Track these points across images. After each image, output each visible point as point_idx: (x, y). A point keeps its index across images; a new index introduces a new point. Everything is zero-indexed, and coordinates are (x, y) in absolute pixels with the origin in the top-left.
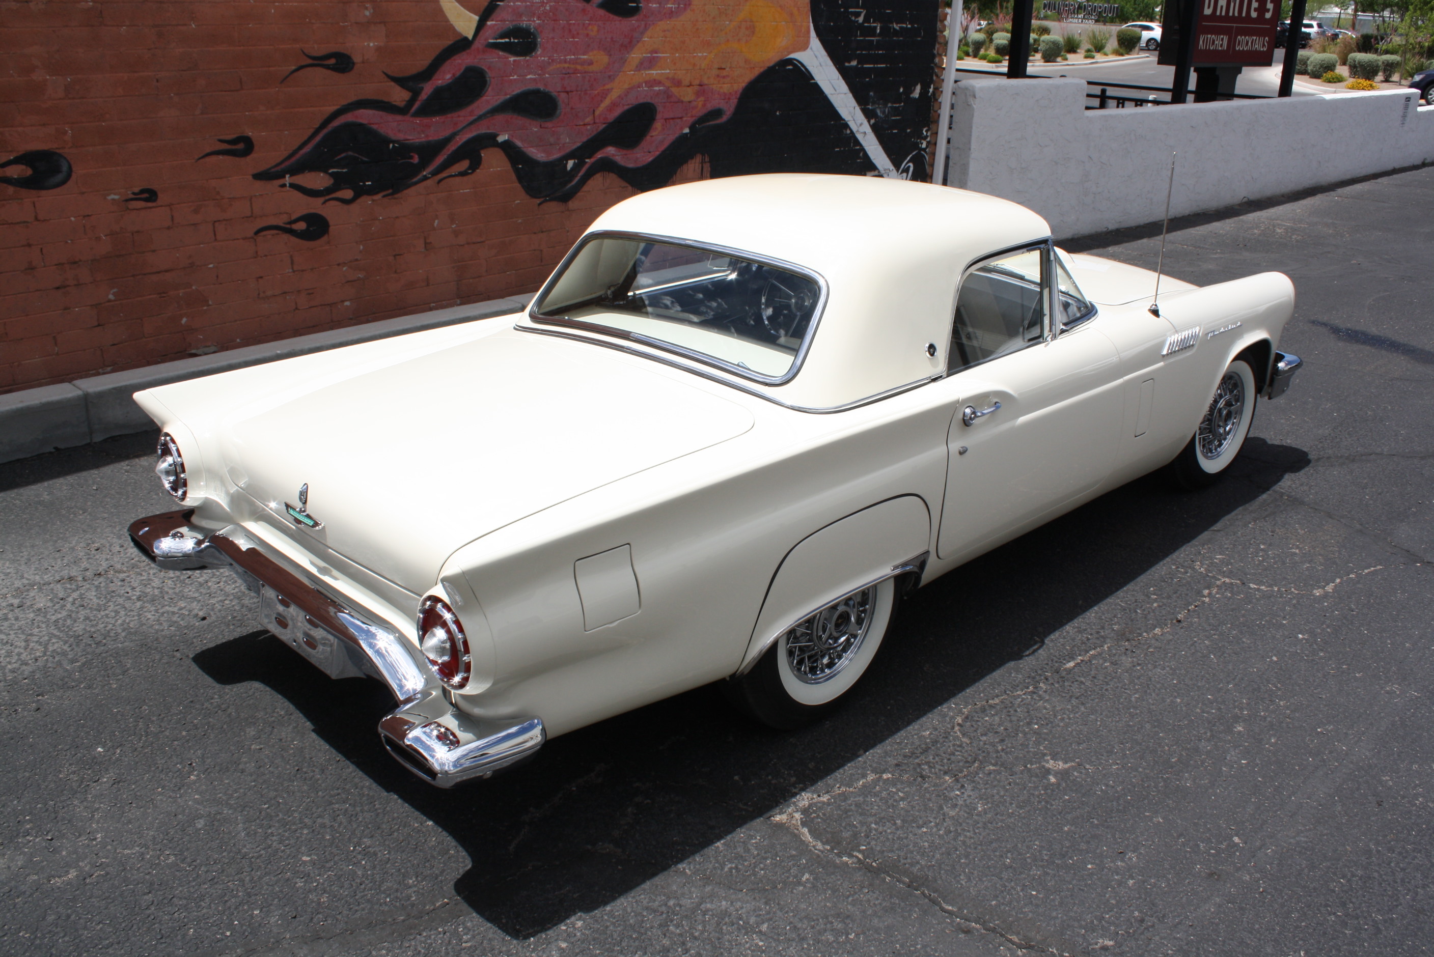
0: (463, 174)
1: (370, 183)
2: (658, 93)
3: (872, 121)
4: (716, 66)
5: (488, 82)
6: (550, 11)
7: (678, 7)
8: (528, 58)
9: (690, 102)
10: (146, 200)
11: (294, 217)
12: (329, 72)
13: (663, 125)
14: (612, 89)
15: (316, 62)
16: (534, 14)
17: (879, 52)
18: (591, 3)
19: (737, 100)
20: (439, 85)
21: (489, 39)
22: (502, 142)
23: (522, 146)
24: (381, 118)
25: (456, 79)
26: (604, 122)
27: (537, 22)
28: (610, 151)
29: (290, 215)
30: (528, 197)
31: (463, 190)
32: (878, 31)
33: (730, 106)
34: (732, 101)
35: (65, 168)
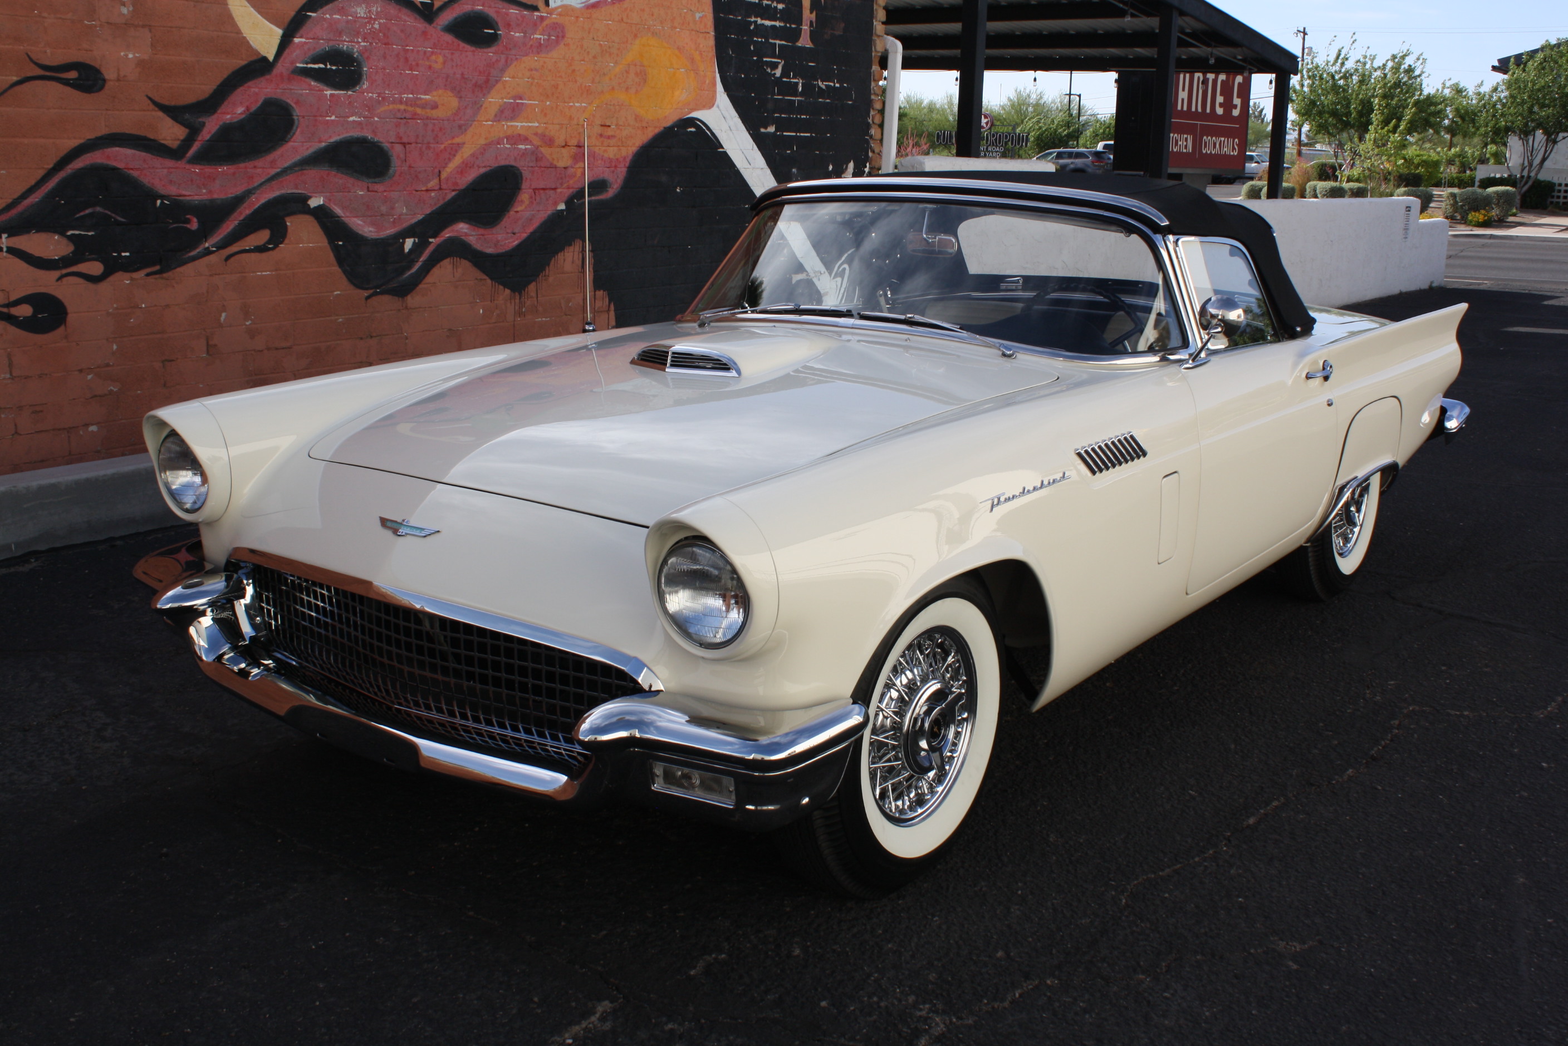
0: (261, 249)
1: (128, 254)
2: (524, 154)
4: (598, 122)
5: (296, 122)
6: (380, 31)
7: (548, 40)
8: (350, 93)
9: (565, 168)
11: (14, 297)
12: (68, 90)
13: (531, 197)
14: (464, 143)
15: (48, 74)
16: (358, 34)
17: (802, 117)
18: (435, 24)
19: (626, 169)
20: (228, 122)
21: (296, 63)
22: (315, 208)
23: (343, 215)
24: (144, 161)
25: (251, 114)
26: (453, 188)
27: (362, 44)
28: (462, 228)
29: (8, 292)
30: (352, 287)
31: (261, 272)
32: (800, 89)
33: (617, 177)
34: (619, 170)
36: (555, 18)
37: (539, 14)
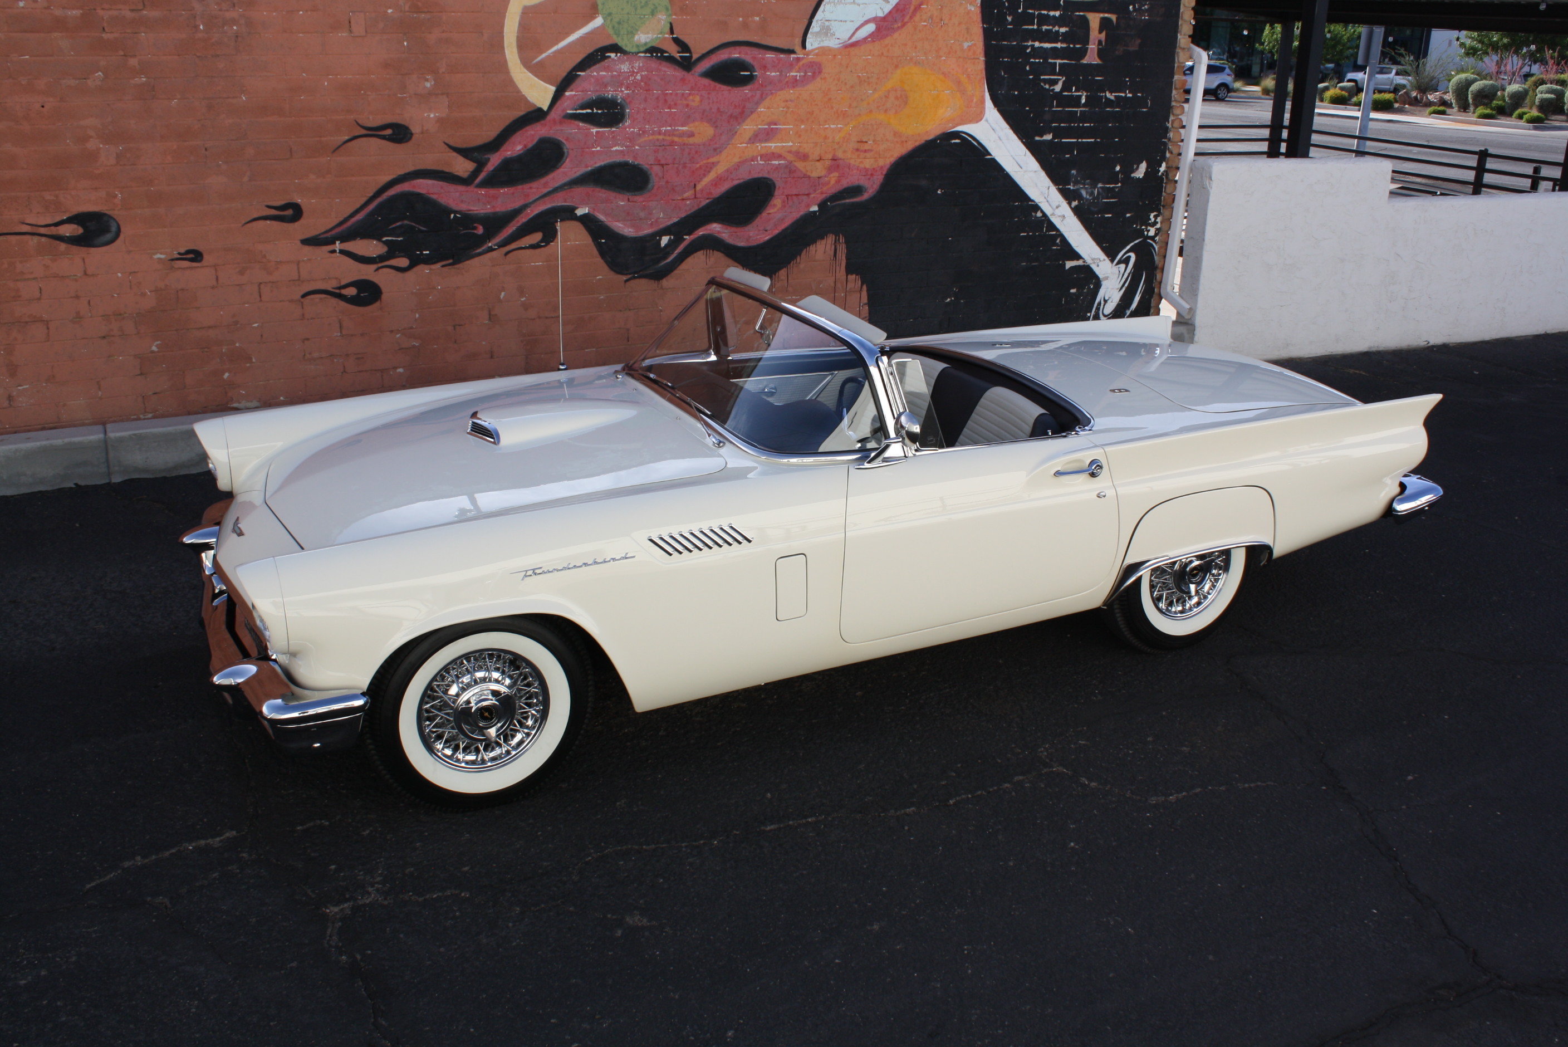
0: (534, 247)
1: (428, 252)
2: (777, 168)
3: (1075, 203)
4: (855, 139)
5: (566, 154)
6: (642, 80)
7: (804, 76)
8: (614, 129)
9: (819, 178)
10: (192, 260)
11: (343, 283)
12: (384, 142)
13: (784, 202)
14: (719, 162)
15: (370, 133)
16: (621, 85)
17: (1085, 125)
18: (693, 72)
19: (883, 177)
20: (508, 157)
21: (567, 110)
22: (581, 216)
23: (605, 220)
24: (442, 188)
25: (528, 150)
26: (707, 197)
27: (626, 92)
28: (715, 227)
29: (340, 280)
30: (612, 273)
31: (535, 263)
32: (1083, 101)
33: (874, 183)
34: (875, 177)
35: (114, 229)
36: (812, 58)
37: (795, 56)
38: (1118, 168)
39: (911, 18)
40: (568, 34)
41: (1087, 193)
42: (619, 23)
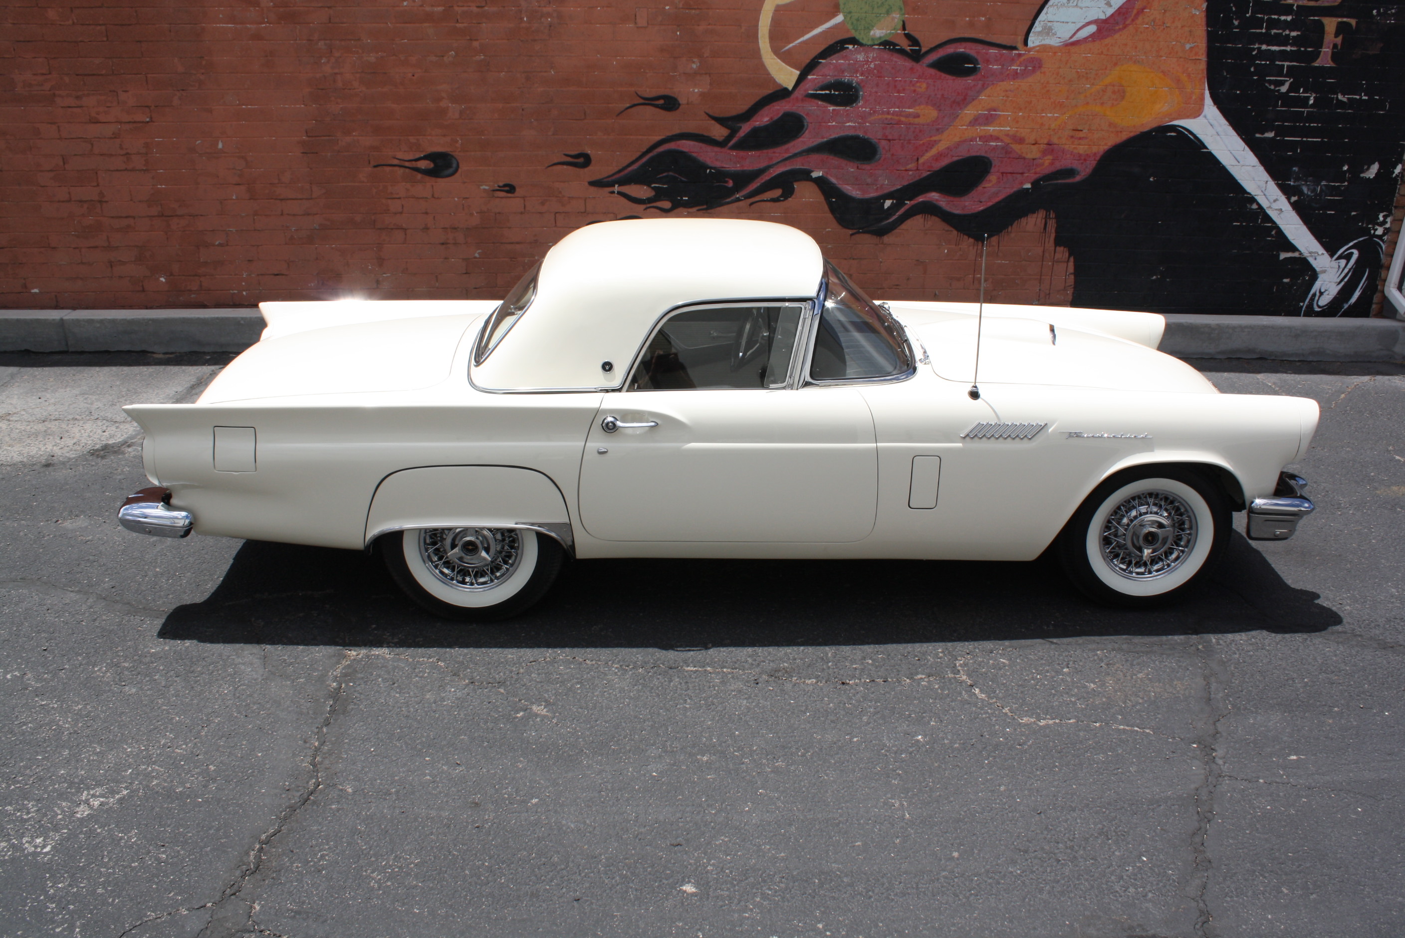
0: (774, 201)
1: (687, 199)
2: (994, 148)
3: (1294, 199)
4: (1070, 127)
5: (806, 127)
6: (875, 69)
7: (1025, 70)
8: (848, 108)
9: (1034, 159)
10: (507, 192)
12: (658, 110)
13: (999, 178)
14: (940, 141)
15: (647, 102)
16: (857, 72)
17: (1312, 125)
18: (921, 63)
19: (1097, 161)
20: (757, 126)
21: (808, 91)
22: (816, 178)
23: (837, 183)
24: (701, 148)
25: (774, 122)
26: (928, 170)
27: (860, 77)
28: (934, 196)
29: (616, 215)
30: (840, 227)
31: (774, 214)
32: (1311, 102)
33: (1087, 167)
34: (1088, 162)
35: (454, 165)
36: (1034, 54)
37: (1017, 52)
38: (1345, 168)
39: (1133, 20)
40: (813, 28)
41: (1308, 190)
42: (858, 20)
